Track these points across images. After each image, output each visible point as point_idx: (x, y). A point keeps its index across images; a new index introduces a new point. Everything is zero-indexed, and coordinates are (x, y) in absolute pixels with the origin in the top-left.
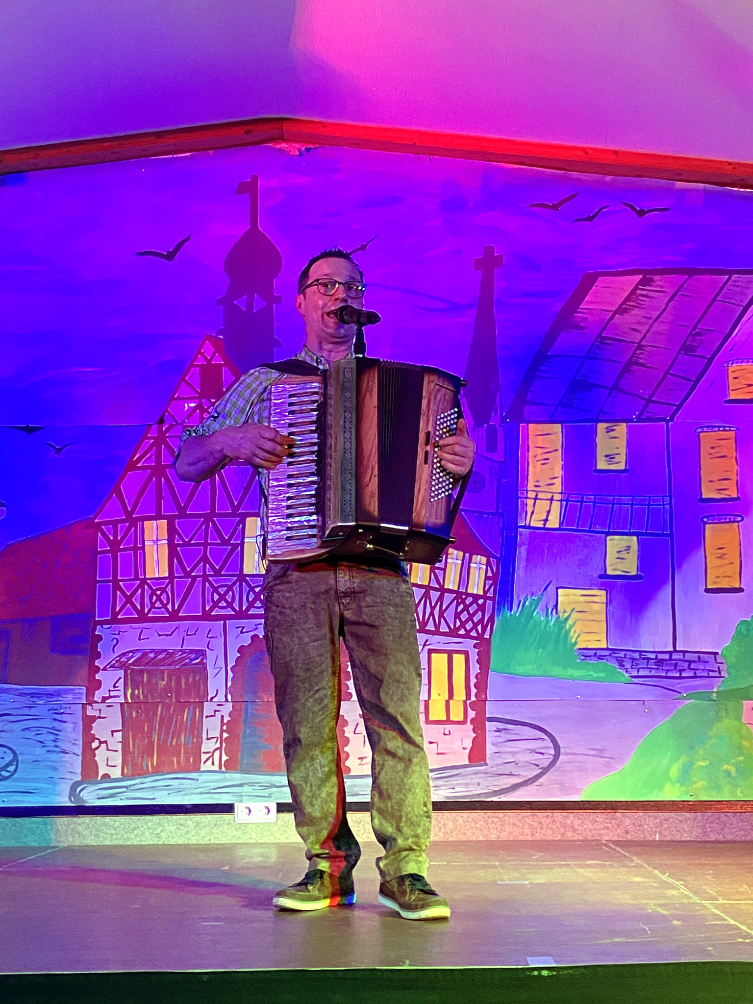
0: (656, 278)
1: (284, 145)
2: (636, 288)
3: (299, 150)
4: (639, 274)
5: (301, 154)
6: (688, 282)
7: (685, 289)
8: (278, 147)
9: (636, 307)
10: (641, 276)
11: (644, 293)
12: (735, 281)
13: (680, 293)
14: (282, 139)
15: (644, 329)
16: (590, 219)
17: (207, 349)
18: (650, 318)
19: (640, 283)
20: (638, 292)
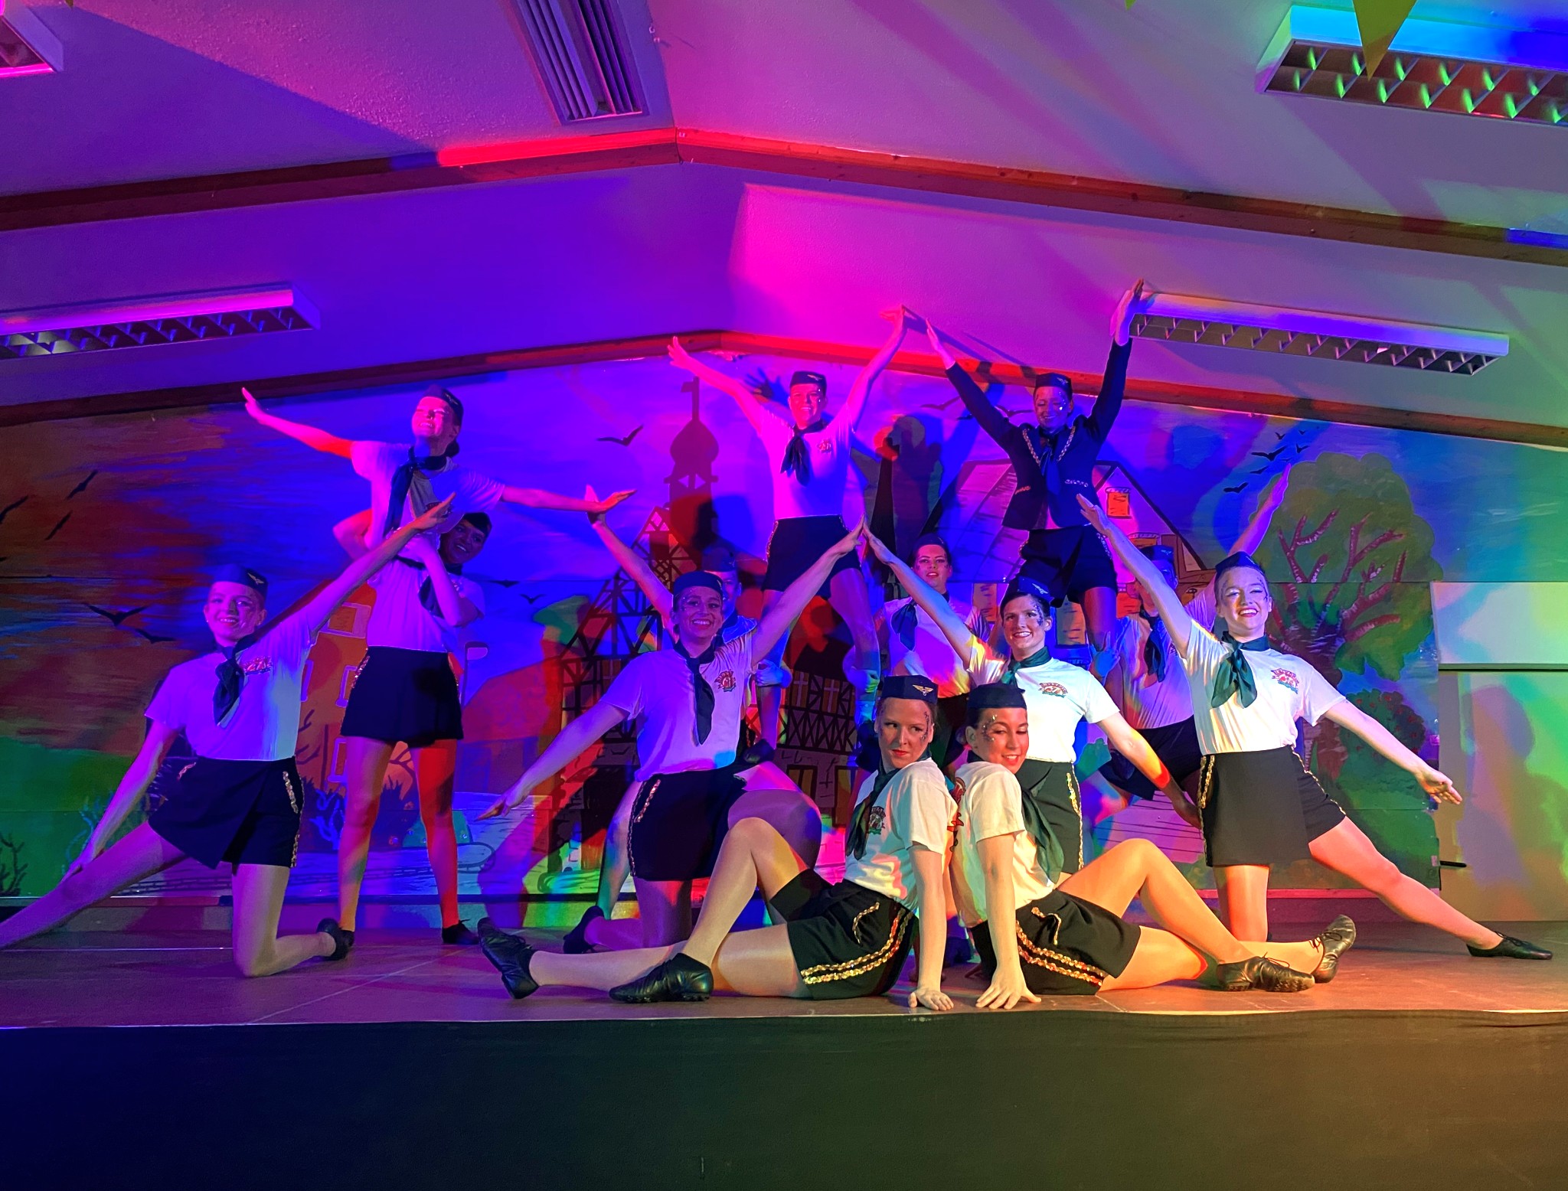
1: (722, 353)
2: (1006, 474)
3: (733, 357)
5: (734, 360)
8: (716, 354)
14: (718, 346)
17: (657, 519)
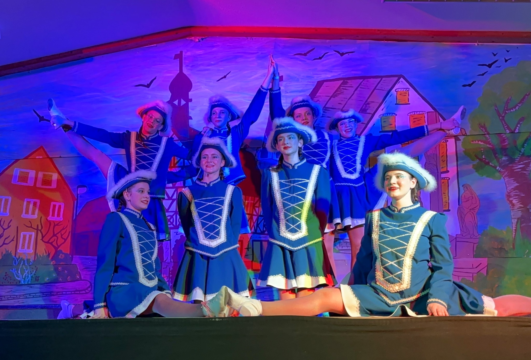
0: (348, 81)
1: (193, 38)
2: (340, 86)
3: (199, 39)
4: (341, 80)
5: (199, 41)
6: (363, 82)
7: (362, 85)
8: (190, 39)
9: (341, 94)
10: (342, 81)
11: (344, 88)
12: (384, 81)
13: (360, 87)
14: (191, 35)
15: (344, 103)
16: (320, 58)
18: (347, 98)
19: (341, 84)
20: (341, 87)
